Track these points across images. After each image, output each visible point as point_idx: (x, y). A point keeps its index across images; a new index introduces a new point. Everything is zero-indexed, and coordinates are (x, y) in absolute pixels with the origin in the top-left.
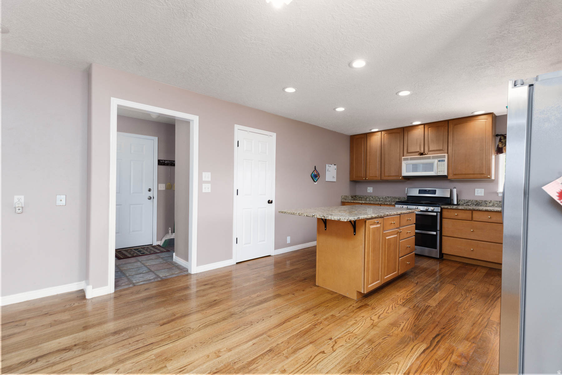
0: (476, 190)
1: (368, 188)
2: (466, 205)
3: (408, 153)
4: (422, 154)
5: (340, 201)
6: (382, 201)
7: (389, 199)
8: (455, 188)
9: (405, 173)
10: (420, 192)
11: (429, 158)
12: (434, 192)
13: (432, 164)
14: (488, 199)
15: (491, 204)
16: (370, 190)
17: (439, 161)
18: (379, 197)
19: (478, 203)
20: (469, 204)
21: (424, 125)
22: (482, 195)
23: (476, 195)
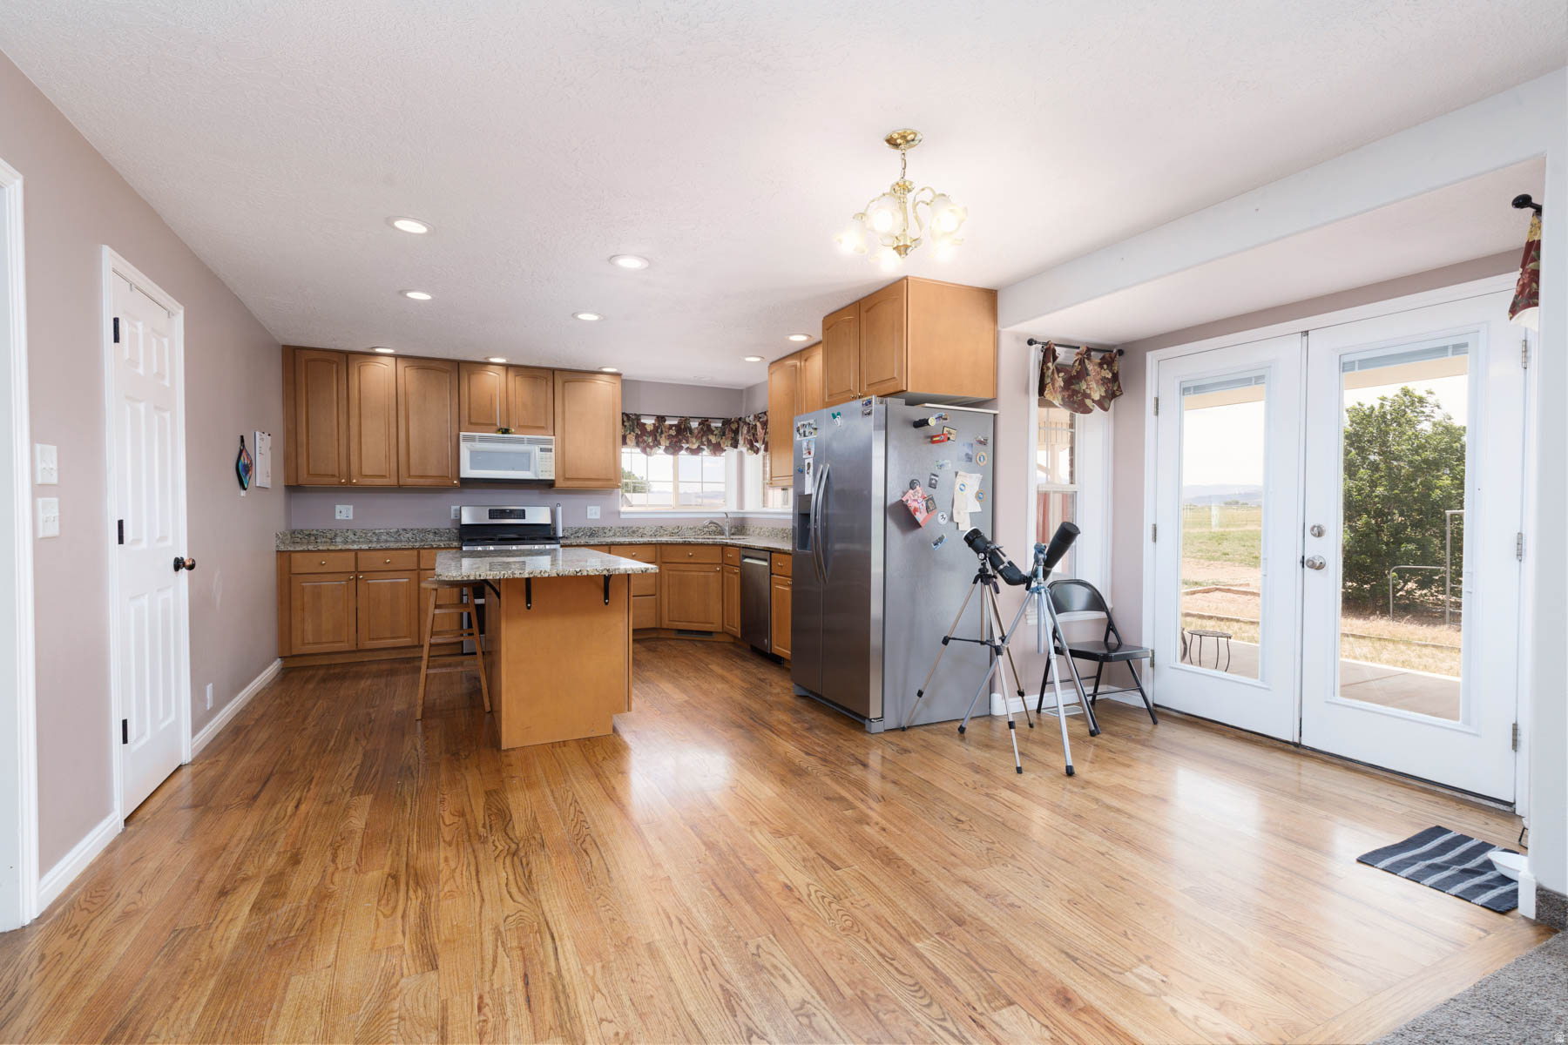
0: (589, 508)
1: (338, 508)
2: (575, 537)
3: (471, 423)
4: (506, 431)
5: (275, 549)
6: (386, 541)
7: (410, 535)
8: (558, 505)
9: (467, 472)
10: (493, 514)
11: (520, 441)
12: (522, 514)
13: (528, 455)
14: (607, 524)
15: (611, 534)
16: (344, 512)
17: (542, 450)
18: (377, 531)
19: (593, 534)
20: (579, 535)
21: (507, 367)
22: (598, 517)
23: (589, 517)
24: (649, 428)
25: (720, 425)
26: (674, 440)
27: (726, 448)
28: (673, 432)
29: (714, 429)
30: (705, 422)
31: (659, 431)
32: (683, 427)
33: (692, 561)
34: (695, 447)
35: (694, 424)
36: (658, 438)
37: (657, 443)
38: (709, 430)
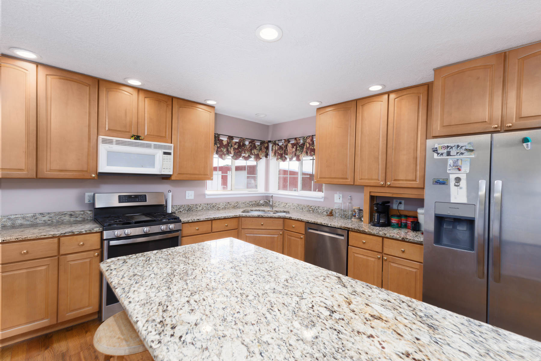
0: (187, 192)
4: (138, 138)
8: (171, 192)
9: (104, 167)
10: (121, 199)
11: (149, 146)
12: (144, 198)
13: (152, 157)
14: (198, 202)
15: (200, 208)
17: (165, 153)
19: (189, 209)
20: (181, 210)
21: (139, 90)
22: (192, 198)
23: (187, 198)
24: (225, 143)
25: (259, 144)
26: (237, 151)
27: (262, 157)
28: (236, 147)
29: (257, 146)
30: (252, 142)
31: (230, 145)
32: (242, 144)
33: (263, 228)
34: (247, 155)
35: (247, 143)
36: (229, 150)
37: (228, 152)
38: (255, 147)
